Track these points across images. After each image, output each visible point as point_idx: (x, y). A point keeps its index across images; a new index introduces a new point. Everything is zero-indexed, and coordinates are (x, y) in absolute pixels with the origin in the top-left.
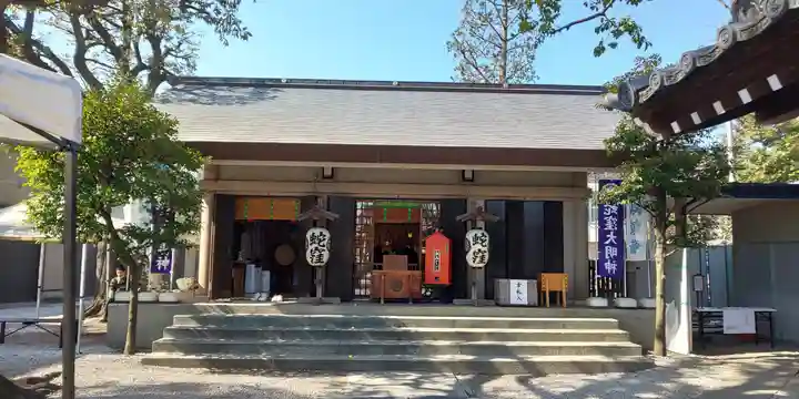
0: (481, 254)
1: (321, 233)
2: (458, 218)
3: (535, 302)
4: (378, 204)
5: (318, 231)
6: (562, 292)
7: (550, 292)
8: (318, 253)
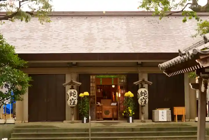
1: (74, 91)
2: (135, 83)
3: (171, 120)
4: (98, 76)
5: (72, 91)
6: (183, 115)
7: (178, 116)
8: (73, 101)
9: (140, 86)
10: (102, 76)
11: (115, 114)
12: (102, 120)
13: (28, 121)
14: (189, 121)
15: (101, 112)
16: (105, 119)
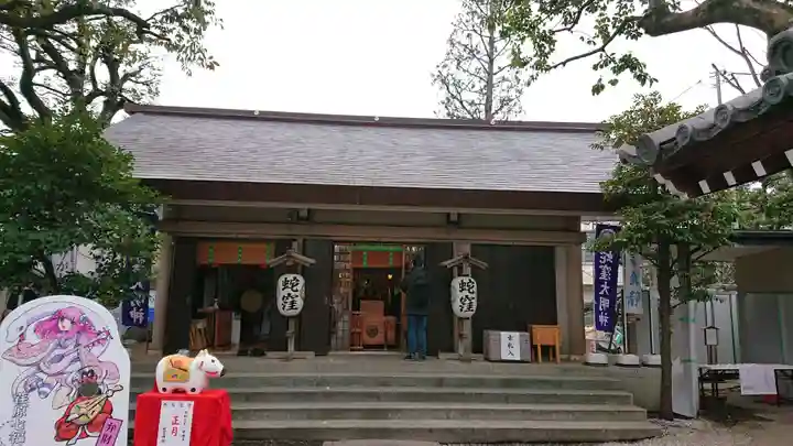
0: (468, 302)
1: (295, 278)
4: (357, 247)
5: (290, 277)
6: (554, 346)
7: (541, 346)
8: (290, 300)
9: (456, 270)
11: (391, 335)
12: (359, 350)
15: (358, 330)
16: (367, 347)
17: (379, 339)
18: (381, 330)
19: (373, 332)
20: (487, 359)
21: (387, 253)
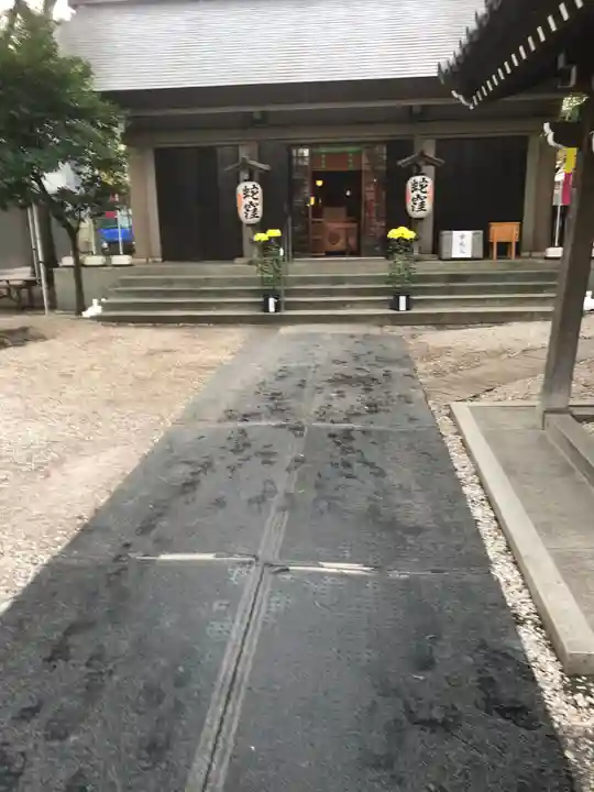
1: (254, 186)
2: (400, 163)
3: (480, 255)
4: (315, 150)
5: (250, 185)
6: (511, 243)
7: (498, 243)
8: (253, 208)
10: (323, 150)
11: (352, 241)
12: (321, 257)
13: (160, 260)
14: (530, 256)
15: (320, 237)
16: (329, 254)
17: (340, 245)
18: (342, 234)
19: (334, 238)
20: (440, 259)
21: (345, 154)
